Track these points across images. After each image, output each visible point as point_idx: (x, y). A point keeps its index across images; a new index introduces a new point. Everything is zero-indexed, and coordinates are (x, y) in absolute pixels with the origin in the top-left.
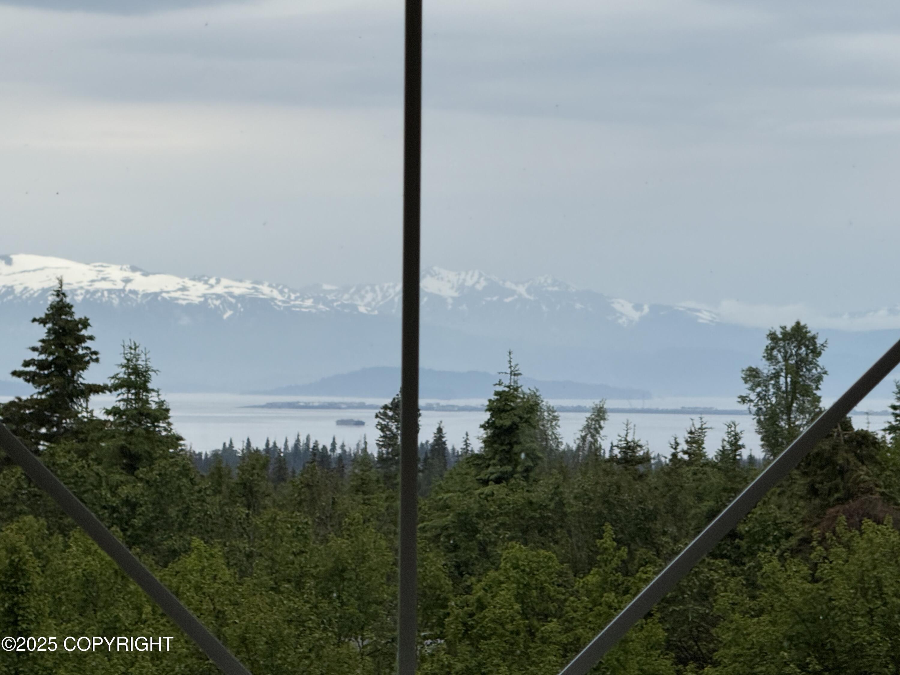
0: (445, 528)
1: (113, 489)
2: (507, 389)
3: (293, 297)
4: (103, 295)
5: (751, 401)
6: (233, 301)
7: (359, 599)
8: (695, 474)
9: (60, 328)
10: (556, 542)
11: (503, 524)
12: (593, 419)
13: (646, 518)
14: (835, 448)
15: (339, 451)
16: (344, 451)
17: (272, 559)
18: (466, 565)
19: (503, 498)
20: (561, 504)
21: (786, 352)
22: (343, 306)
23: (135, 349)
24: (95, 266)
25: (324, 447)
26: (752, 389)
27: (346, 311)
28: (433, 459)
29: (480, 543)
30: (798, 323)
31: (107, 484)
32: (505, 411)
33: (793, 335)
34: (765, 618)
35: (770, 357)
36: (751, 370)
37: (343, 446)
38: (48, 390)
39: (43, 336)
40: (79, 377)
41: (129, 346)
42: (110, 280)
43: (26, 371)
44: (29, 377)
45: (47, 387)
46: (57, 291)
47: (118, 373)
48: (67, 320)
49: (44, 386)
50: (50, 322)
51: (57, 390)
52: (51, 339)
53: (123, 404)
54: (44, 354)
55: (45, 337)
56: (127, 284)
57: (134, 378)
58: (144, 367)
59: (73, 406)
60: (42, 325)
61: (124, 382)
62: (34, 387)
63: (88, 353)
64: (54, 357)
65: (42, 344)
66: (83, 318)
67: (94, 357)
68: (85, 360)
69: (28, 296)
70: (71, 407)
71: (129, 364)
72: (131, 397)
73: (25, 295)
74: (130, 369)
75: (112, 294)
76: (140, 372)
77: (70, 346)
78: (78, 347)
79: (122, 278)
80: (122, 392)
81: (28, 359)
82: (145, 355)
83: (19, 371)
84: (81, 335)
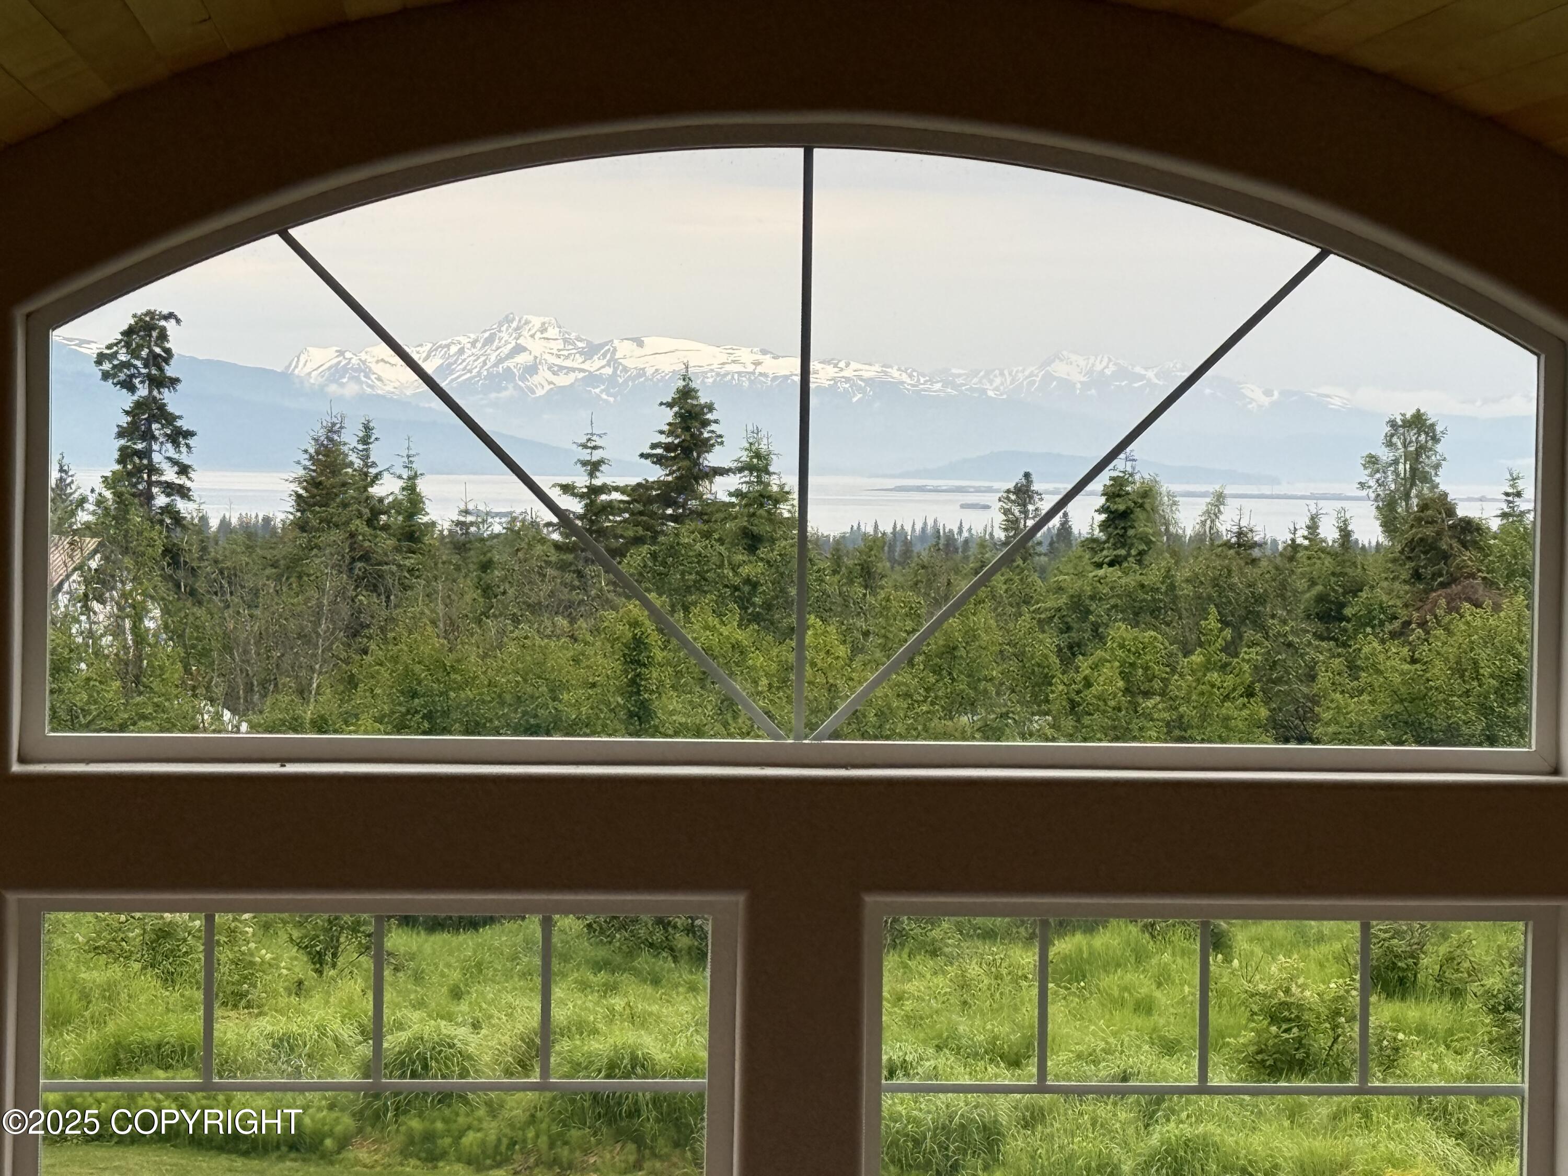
0: (1059, 609)
1: (734, 568)
2: (1121, 475)
3: (922, 380)
4: (732, 378)
5: (1370, 487)
6: (863, 384)
7: (969, 676)
8: (1309, 558)
9: (687, 412)
10: (1168, 624)
11: (1115, 606)
12: (1212, 505)
13: (1256, 601)
14: (1439, 533)
15: (965, 534)
16: (972, 535)
17: (885, 637)
18: (1079, 645)
19: (1115, 581)
20: (1172, 587)
21: (1405, 440)
22: (971, 389)
23: (757, 434)
24: (726, 349)
25: (951, 531)
26: (1371, 475)
27: (976, 395)
28: (1058, 543)
29: (1092, 623)
30: (1418, 411)
31: (730, 564)
32: (1119, 496)
33: (1413, 422)
34: (1365, 697)
35: (1390, 444)
36: (1371, 456)
37: (970, 530)
38: (674, 472)
39: (670, 419)
40: (704, 459)
41: (751, 430)
42: (740, 363)
43: (653, 453)
44: (656, 459)
45: (673, 469)
46: (683, 376)
47: (741, 456)
48: (693, 404)
49: (670, 468)
50: (677, 406)
51: (683, 472)
52: (678, 422)
53: (746, 486)
54: (671, 437)
55: (672, 420)
56: (757, 367)
57: (756, 462)
58: (765, 451)
59: (699, 488)
60: (669, 409)
61: (747, 465)
62: (661, 469)
63: (713, 437)
64: (680, 440)
65: (669, 427)
66: (708, 402)
67: (719, 440)
68: (709, 443)
69: (658, 378)
70: (696, 489)
71: (752, 448)
72: (753, 480)
73: (656, 377)
74: (752, 453)
75: (742, 377)
76: (762, 455)
77: (695, 430)
78: (703, 431)
79: (753, 361)
80: (744, 475)
81: (655, 442)
82: (766, 439)
83: (647, 453)
84: (706, 418)
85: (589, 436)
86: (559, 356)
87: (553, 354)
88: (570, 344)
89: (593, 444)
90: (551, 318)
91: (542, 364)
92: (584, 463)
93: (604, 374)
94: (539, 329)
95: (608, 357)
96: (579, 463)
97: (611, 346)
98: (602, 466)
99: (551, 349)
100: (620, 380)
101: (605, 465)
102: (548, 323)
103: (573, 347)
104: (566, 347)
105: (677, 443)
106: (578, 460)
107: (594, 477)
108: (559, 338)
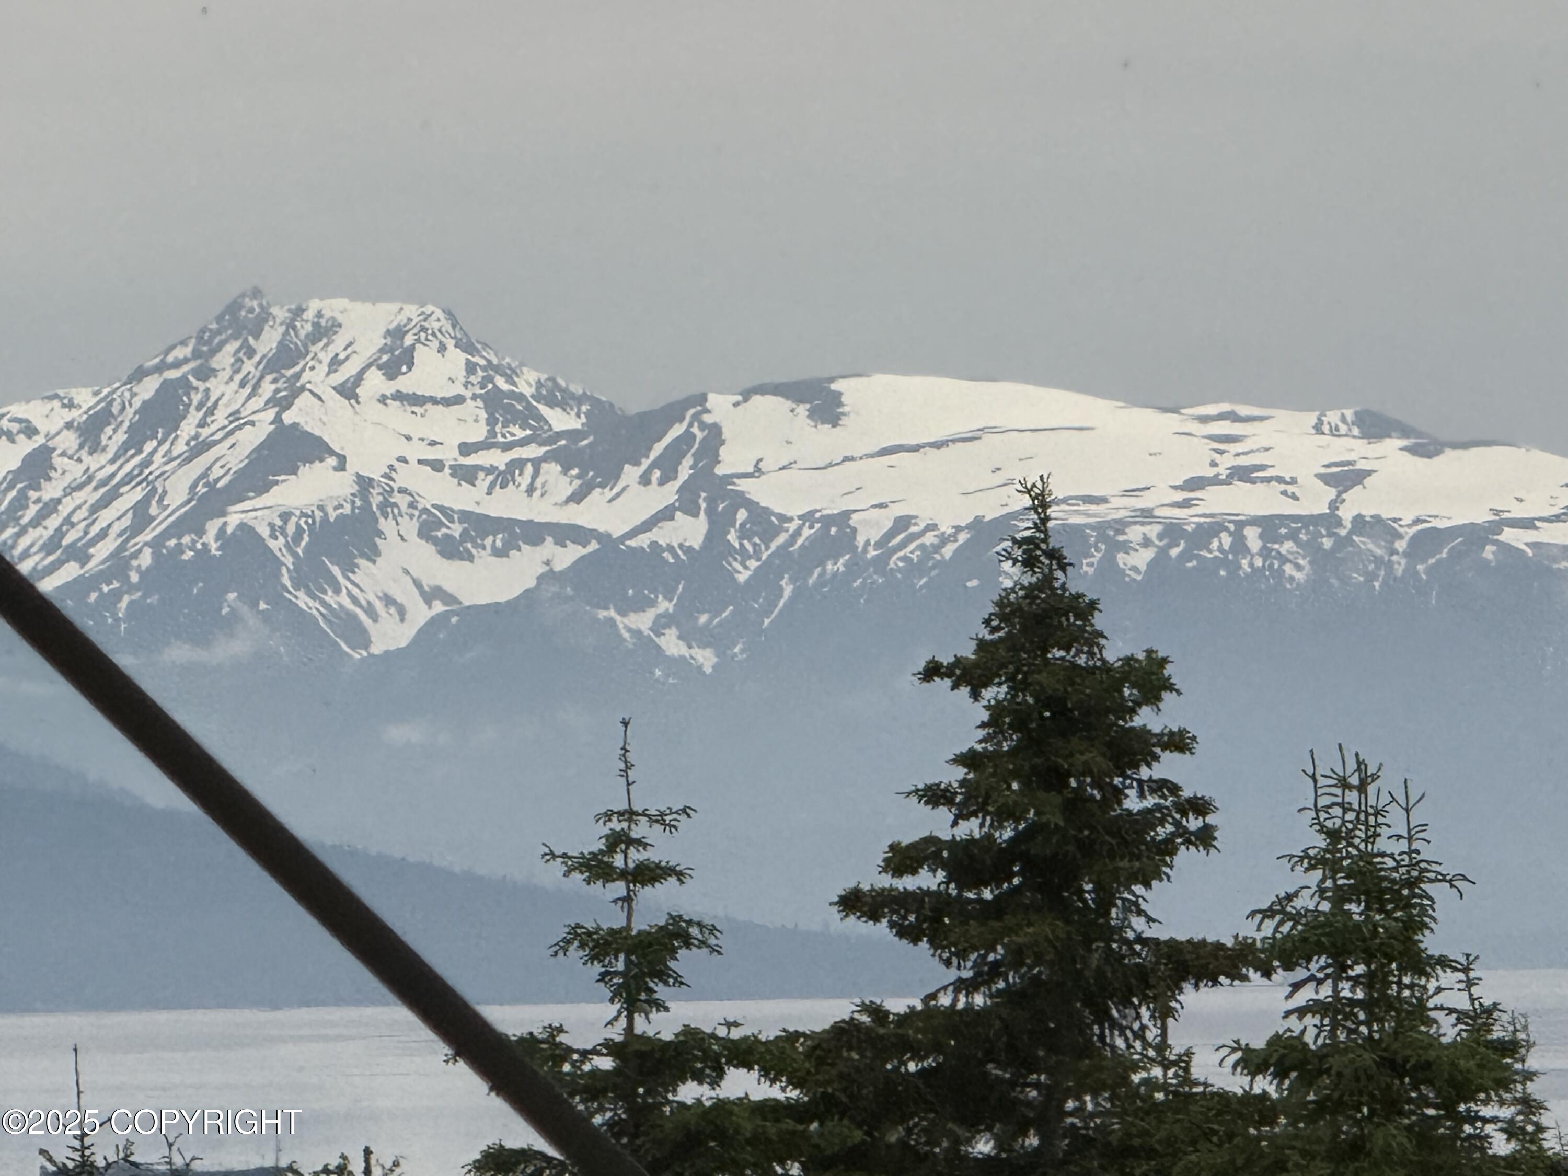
4: (1240, 545)
9: (1045, 701)
23: (1362, 788)
24: (1204, 419)
38: (996, 971)
39: (972, 739)
40: (1131, 911)
41: (1335, 773)
42: (1268, 480)
43: (901, 889)
44: (914, 916)
45: (991, 957)
46: (1025, 544)
47: (1291, 890)
48: (1075, 666)
49: (979, 955)
50: (1000, 676)
51: (1035, 971)
52: (1006, 749)
53: (1318, 1023)
54: (977, 817)
55: (980, 742)
56: (1345, 491)
57: (1361, 914)
58: (1403, 863)
59: (1108, 1040)
60: (965, 691)
61: (1319, 931)
62: (937, 958)
63: (1167, 808)
64: (1020, 828)
65: (966, 774)
66: (1141, 656)
67: (1194, 823)
68: (1153, 839)
69: (913, 556)
70: (1098, 1044)
71: (1340, 851)
72: (1349, 995)
73: (901, 554)
74: (1343, 875)
75: (1280, 540)
76: (1385, 884)
77: (1088, 780)
78: (1123, 783)
79: (1324, 466)
80: (1309, 974)
81: (906, 841)
82: (1407, 810)
83: (873, 890)
84: (1133, 728)
85: (617, 825)
86: (466, 475)
87: (437, 466)
88: (515, 418)
89: (636, 856)
90: (429, 309)
91: (396, 511)
92: (597, 941)
93: (670, 549)
94: (380, 358)
95: (685, 472)
96: (573, 943)
97: (696, 424)
98: (682, 953)
99: (433, 443)
100: (740, 572)
101: (694, 949)
102: (415, 331)
103: (528, 432)
104: (499, 435)
105: (1005, 841)
106: (567, 930)
107: (646, 1006)
108: (468, 394)
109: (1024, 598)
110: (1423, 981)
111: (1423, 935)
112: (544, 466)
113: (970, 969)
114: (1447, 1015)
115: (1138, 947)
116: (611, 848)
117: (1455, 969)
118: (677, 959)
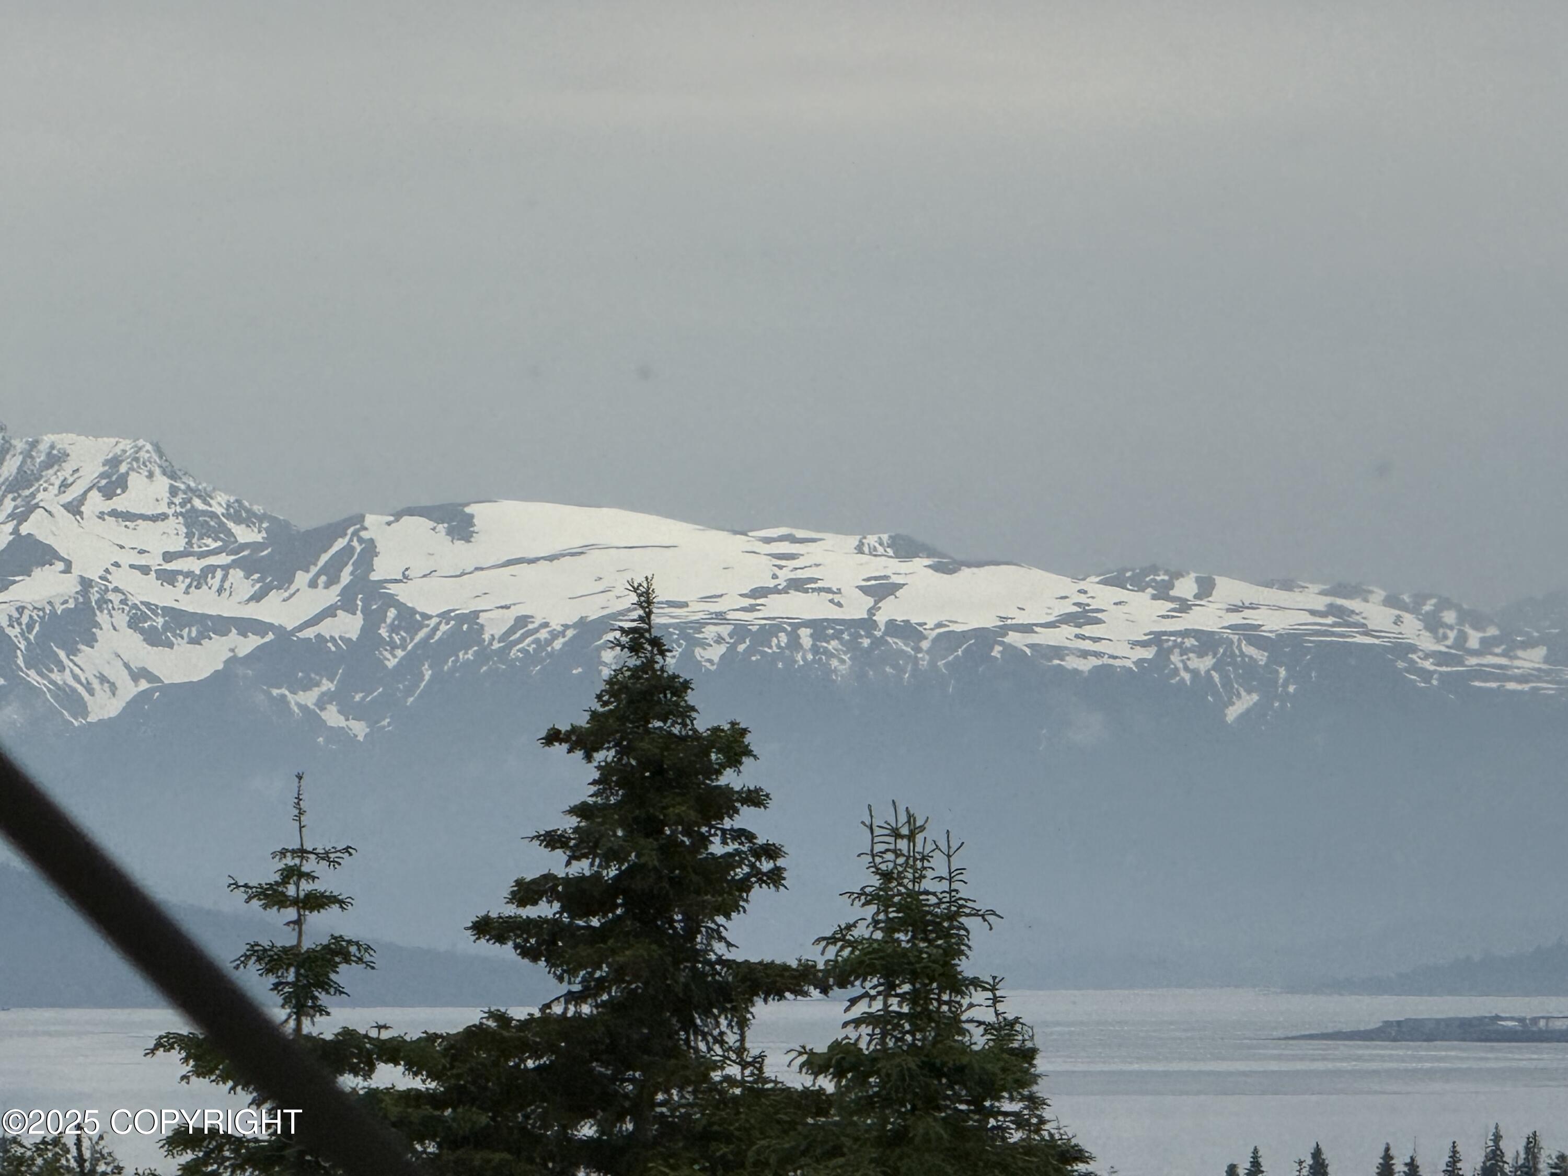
3: (1475, 639)
4: (795, 643)
6: (1261, 657)
9: (644, 764)
23: (911, 837)
24: (768, 540)
38: (603, 984)
39: (585, 793)
40: (714, 938)
41: (889, 824)
42: (820, 590)
43: (524, 917)
44: (534, 940)
45: (598, 974)
46: (632, 633)
47: (851, 922)
48: (670, 734)
49: (587, 973)
50: (609, 743)
51: (633, 986)
52: (612, 802)
53: (870, 1032)
54: (588, 858)
55: (591, 796)
56: (880, 600)
57: (908, 942)
58: (944, 900)
59: (692, 1044)
60: (579, 754)
61: (873, 956)
62: (551, 975)
63: (744, 853)
64: (623, 868)
65: (579, 822)
66: (726, 727)
67: (766, 866)
68: (733, 877)
69: (531, 650)
70: (685, 1048)
71: (891, 889)
72: (898, 1009)
73: (521, 646)
74: (895, 909)
75: (827, 639)
76: (929, 917)
77: (680, 828)
78: (709, 831)
79: (864, 580)
80: (864, 991)
81: (529, 877)
82: (949, 856)
83: (500, 917)
84: (718, 787)
85: (290, 861)
86: (168, 578)
87: (145, 570)
88: (208, 532)
89: (306, 886)
90: (141, 442)
91: (110, 606)
92: (271, 956)
93: (333, 639)
94: (98, 482)
95: (346, 577)
96: (250, 958)
97: (355, 539)
98: (343, 968)
99: (142, 552)
100: (389, 660)
101: (354, 964)
102: (129, 460)
103: (219, 543)
104: (195, 546)
105: (611, 879)
106: (248, 946)
107: (311, 1012)
108: (170, 512)
109: (630, 677)
110: (958, 998)
111: (960, 960)
112: (231, 571)
113: (579, 983)
114: (977, 1026)
115: (718, 967)
116: (285, 880)
117: (985, 989)
118: (337, 973)
